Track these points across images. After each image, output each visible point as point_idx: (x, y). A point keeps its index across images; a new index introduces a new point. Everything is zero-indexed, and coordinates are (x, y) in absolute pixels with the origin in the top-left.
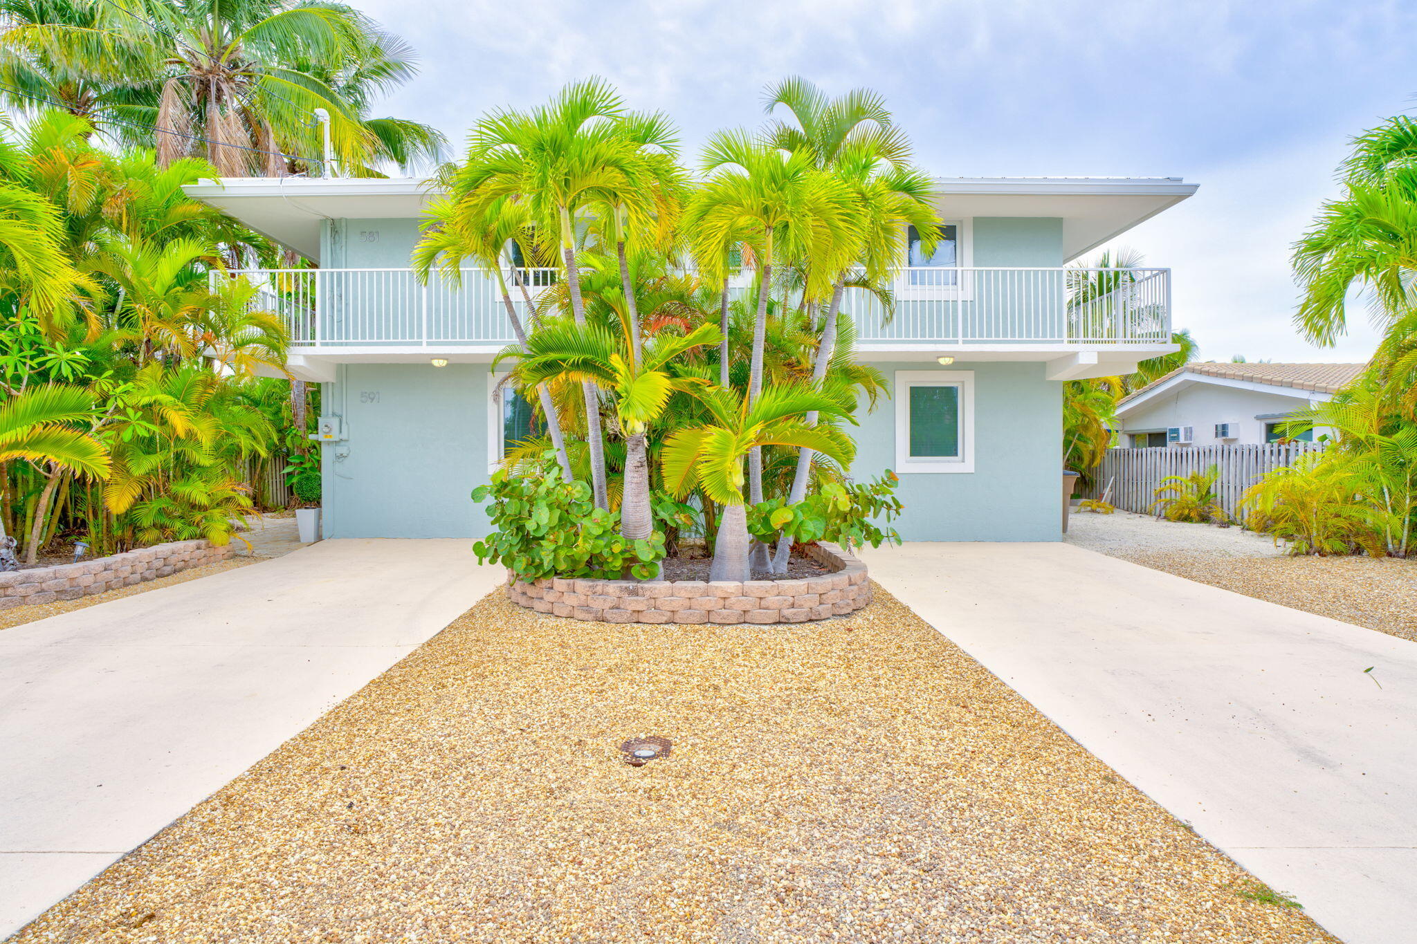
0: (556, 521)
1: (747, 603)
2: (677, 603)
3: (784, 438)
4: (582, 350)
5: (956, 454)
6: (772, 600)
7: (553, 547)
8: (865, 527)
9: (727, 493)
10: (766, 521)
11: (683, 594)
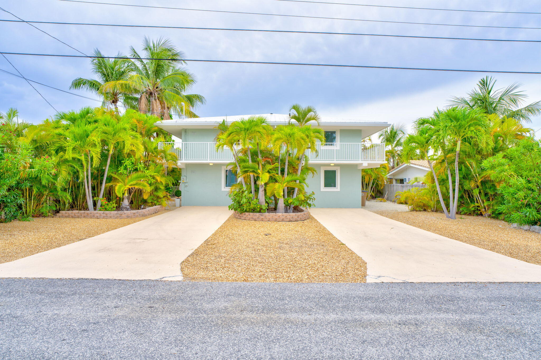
0: (247, 201)
1: (283, 217)
2: (270, 217)
3: (291, 185)
4: (252, 168)
5: (335, 187)
6: (288, 217)
7: (246, 206)
8: (307, 203)
9: (280, 196)
10: (287, 202)
11: (271, 215)
